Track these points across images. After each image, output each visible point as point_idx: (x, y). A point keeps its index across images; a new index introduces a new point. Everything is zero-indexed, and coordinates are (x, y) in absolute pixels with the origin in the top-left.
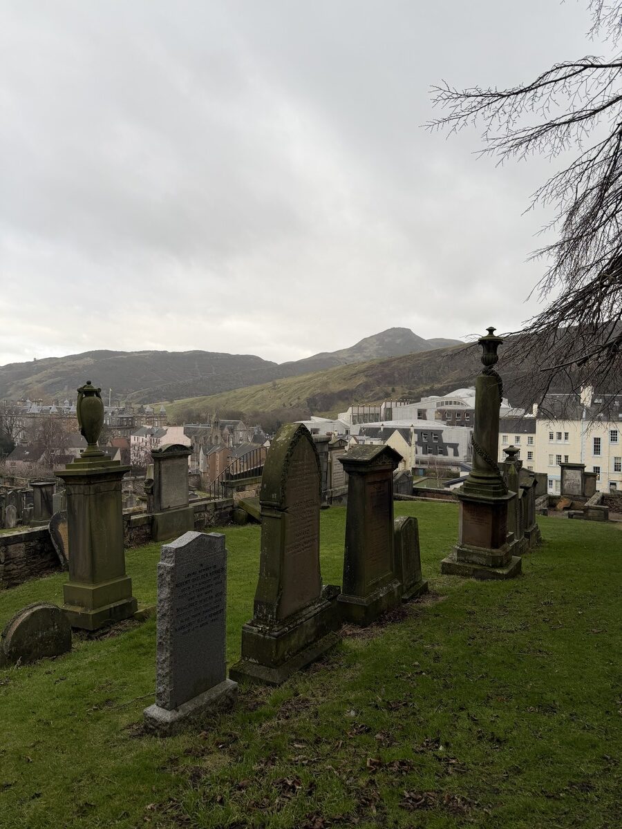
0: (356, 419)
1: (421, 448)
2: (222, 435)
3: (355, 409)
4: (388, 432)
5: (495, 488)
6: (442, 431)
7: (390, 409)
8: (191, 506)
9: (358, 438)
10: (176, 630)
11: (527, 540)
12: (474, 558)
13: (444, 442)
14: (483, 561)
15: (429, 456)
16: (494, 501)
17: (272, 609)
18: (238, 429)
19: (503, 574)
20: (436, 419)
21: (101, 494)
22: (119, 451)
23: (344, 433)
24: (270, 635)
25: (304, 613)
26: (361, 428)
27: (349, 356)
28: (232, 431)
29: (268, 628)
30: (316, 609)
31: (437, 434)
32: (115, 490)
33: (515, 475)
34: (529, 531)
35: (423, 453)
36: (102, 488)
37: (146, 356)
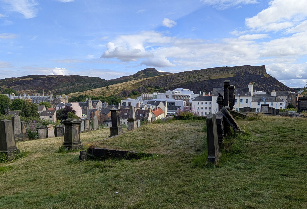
0: (144, 99)
1: (169, 108)
2: (93, 106)
3: (143, 95)
4: (158, 103)
6: (175, 102)
7: (156, 95)
9: (147, 105)
13: (176, 106)
18: (99, 103)
20: (172, 98)
26: (148, 101)
27: (133, 78)
28: (96, 104)
37: (54, 77)
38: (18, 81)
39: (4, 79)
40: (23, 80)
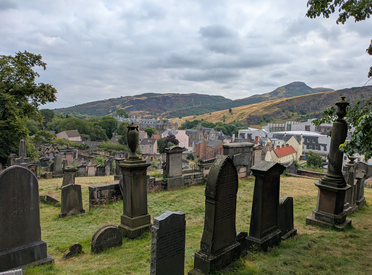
0: (271, 130)
1: (306, 146)
2: (203, 135)
3: (271, 125)
4: (288, 137)
5: (338, 183)
6: (318, 137)
7: (290, 125)
8: (183, 176)
9: (272, 139)
10: (159, 259)
11: (357, 206)
12: (324, 218)
13: (319, 143)
14: (329, 220)
15: (311, 150)
16: (338, 190)
17: (209, 247)
18: (211, 132)
19: (339, 228)
20: (315, 131)
21: (136, 176)
22: (156, 141)
23: (265, 137)
24: (207, 260)
25: (226, 249)
26: (274, 134)
27: (269, 97)
28: (208, 133)
29: (207, 256)
30: (232, 247)
31: (316, 138)
32: (143, 174)
33: (353, 173)
34: (359, 201)
35: (307, 149)
36: (137, 173)
37: (170, 96)
38: (133, 100)
39: (120, 97)
40: (138, 99)
